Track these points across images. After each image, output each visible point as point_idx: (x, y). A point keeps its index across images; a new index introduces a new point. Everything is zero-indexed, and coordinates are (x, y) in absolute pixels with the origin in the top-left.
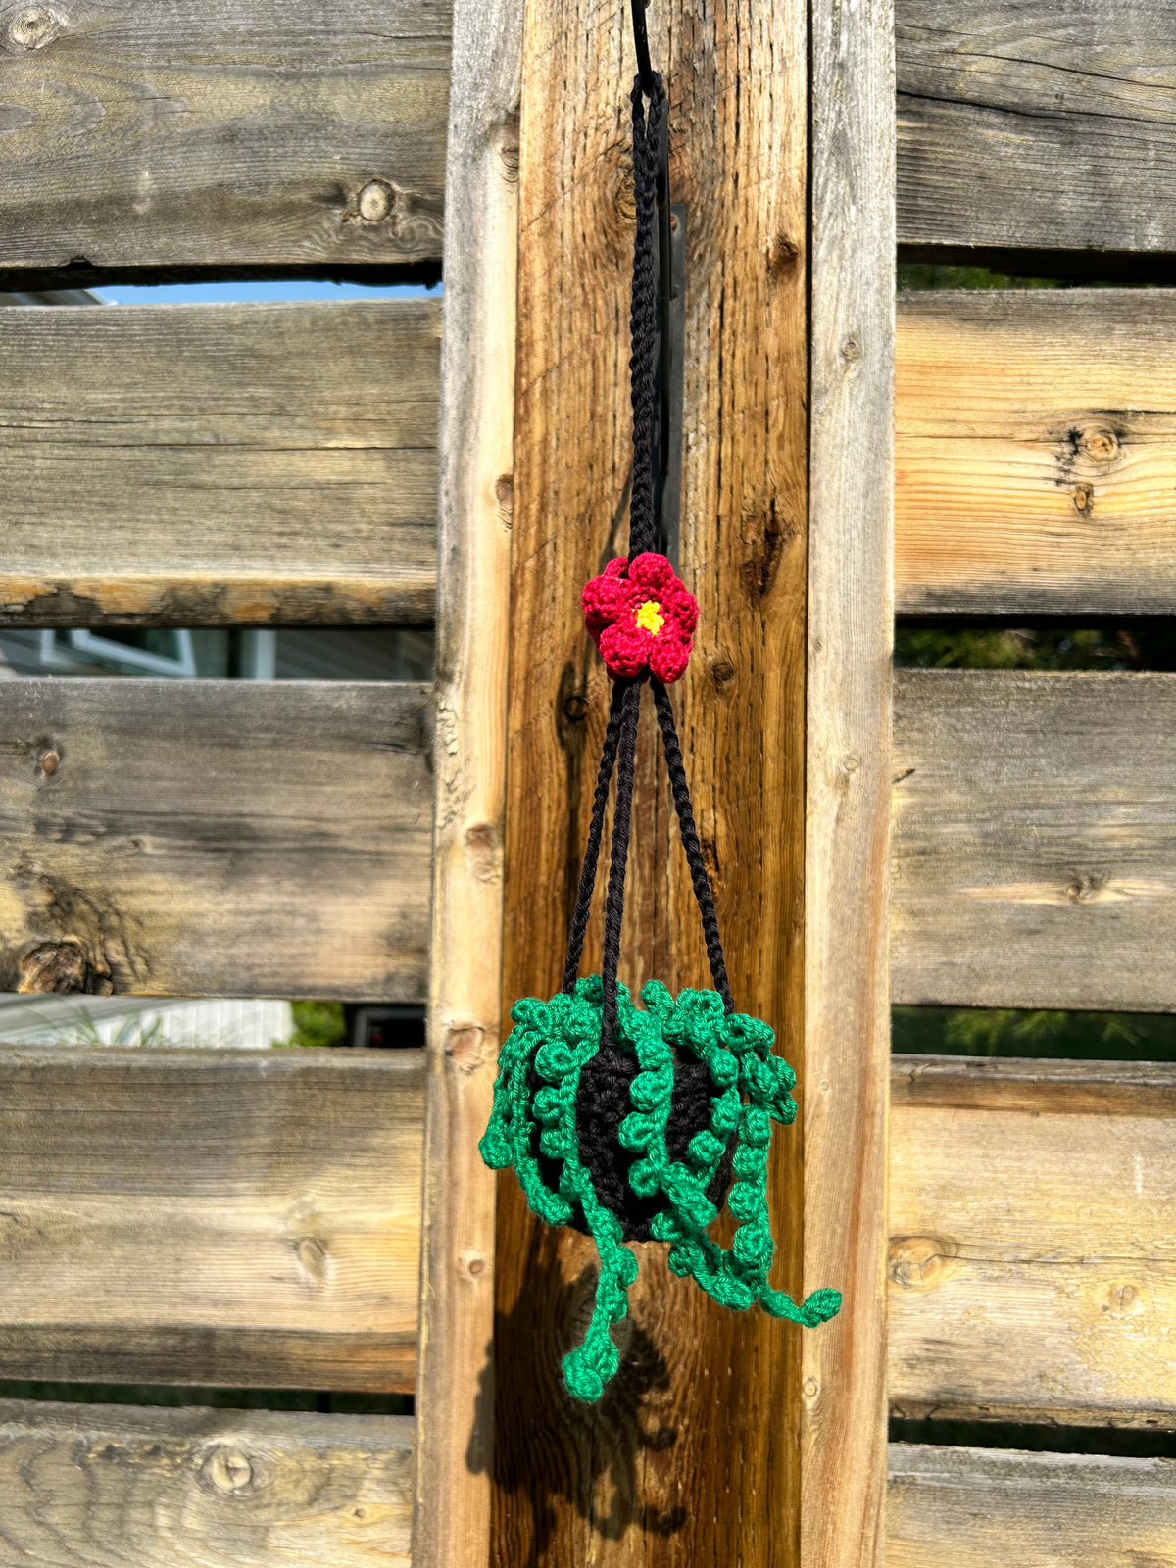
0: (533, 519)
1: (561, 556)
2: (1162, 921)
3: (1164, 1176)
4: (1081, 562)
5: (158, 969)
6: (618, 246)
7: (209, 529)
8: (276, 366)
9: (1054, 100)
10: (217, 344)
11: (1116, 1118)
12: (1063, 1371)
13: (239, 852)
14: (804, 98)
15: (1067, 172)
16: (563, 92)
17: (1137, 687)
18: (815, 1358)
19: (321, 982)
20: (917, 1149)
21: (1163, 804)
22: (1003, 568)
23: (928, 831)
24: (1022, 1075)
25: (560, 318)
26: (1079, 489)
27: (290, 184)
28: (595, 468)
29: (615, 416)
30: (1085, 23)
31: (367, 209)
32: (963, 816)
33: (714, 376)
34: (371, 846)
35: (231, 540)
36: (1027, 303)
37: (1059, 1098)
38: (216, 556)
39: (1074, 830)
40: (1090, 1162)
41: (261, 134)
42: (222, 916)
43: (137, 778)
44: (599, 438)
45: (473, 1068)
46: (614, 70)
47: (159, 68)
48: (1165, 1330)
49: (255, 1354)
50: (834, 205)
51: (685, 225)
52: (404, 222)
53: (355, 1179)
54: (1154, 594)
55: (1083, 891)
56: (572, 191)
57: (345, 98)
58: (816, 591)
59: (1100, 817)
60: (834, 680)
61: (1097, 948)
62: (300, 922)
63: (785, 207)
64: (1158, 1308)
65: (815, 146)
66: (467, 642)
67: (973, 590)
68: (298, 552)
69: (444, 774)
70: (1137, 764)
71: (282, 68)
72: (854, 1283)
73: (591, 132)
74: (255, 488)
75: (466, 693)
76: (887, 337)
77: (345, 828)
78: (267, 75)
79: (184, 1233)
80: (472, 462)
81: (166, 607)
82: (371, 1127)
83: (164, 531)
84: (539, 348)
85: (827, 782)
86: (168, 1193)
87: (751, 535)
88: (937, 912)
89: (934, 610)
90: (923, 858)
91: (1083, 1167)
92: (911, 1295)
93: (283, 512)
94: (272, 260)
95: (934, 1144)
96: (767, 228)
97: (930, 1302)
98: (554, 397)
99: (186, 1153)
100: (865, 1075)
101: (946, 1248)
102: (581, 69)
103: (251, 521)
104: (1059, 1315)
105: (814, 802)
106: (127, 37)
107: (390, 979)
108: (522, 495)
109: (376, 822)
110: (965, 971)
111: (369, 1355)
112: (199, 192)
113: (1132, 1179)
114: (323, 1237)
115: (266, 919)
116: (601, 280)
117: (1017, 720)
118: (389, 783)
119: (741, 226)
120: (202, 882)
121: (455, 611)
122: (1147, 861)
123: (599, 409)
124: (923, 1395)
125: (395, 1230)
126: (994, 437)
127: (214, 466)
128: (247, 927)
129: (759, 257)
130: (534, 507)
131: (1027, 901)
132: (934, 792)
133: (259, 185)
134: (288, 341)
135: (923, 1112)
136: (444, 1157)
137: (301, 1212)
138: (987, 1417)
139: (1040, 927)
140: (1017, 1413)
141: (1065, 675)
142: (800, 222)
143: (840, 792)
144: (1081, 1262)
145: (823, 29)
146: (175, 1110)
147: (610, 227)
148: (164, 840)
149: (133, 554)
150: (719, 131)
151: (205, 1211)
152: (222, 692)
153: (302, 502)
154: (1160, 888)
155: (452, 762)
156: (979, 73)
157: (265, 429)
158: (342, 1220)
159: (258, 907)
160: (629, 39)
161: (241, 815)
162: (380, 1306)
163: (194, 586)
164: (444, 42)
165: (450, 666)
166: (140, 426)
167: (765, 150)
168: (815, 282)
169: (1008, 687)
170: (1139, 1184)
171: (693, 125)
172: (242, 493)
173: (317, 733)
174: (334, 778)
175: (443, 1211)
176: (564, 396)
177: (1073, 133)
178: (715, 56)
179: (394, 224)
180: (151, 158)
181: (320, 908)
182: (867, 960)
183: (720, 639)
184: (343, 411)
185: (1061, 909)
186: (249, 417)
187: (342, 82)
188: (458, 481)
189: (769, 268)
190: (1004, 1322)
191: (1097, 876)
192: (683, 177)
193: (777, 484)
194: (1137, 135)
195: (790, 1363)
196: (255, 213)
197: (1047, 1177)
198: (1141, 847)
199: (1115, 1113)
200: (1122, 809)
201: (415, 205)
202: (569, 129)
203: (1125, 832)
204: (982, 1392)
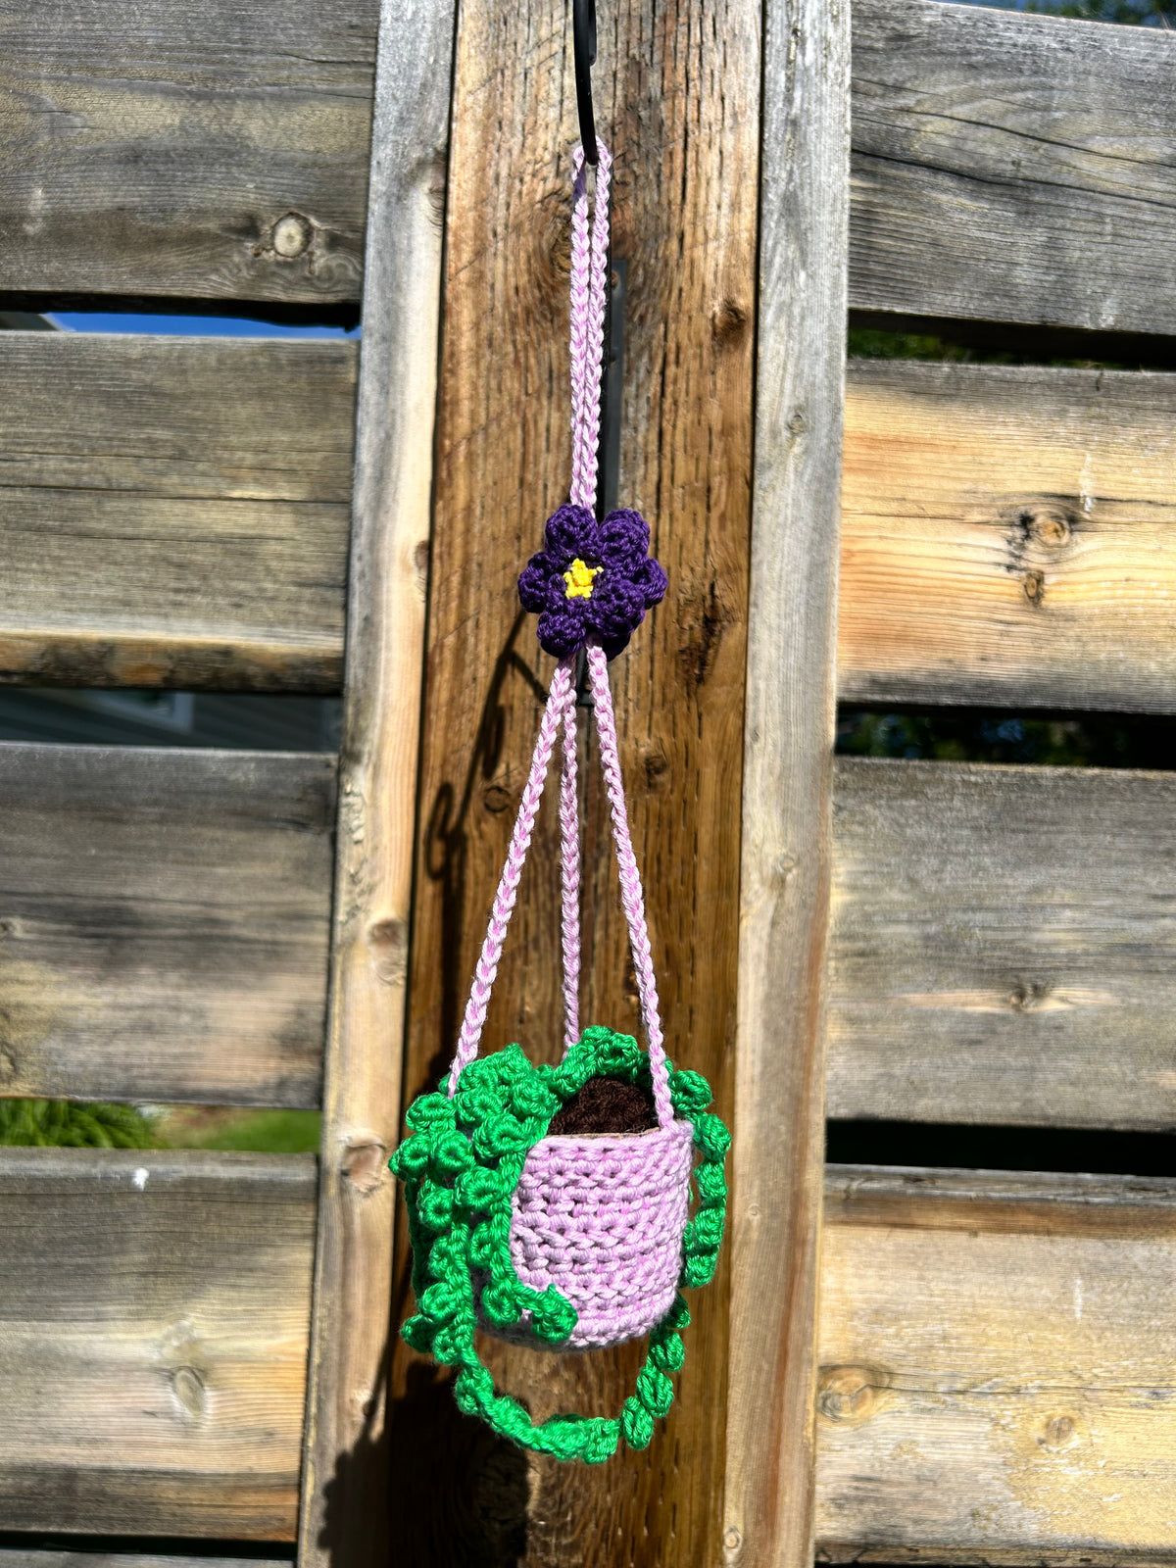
0: (454, 592)
1: (483, 634)
2: (1107, 1033)
3: (1104, 1301)
4: (1031, 652)
5: (26, 1069)
6: (553, 301)
7: (97, 582)
8: (177, 406)
9: (1011, 167)
10: (112, 379)
11: (1057, 1238)
12: (995, 1509)
13: (119, 938)
14: (755, 157)
15: (1022, 242)
16: (498, 134)
17: (1085, 784)
18: (737, 1507)
19: (206, 1085)
20: (851, 1271)
21: (1110, 909)
22: (950, 656)
23: (868, 931)
24: (960, 1192)
25: (488, 377)
26: (1030, 576)
27: (198, 211)
28: (523, 540)
29: (545, 487)
30: (1044, 87)
31: (281, 243)
32: (904, 916)
33: (653, 447)
34: (267, 935)
35: (121, 595)
36: (981, 380)
37: (999, 1216)
38: (104, 612)
39: (1018, 934)
40: (1028, 1285)
41: (167, 156)
42: (99, 1009)
43: (7, 854)
44: (528, 509)
45: (372, 1189)
46: (553, 113)
47: (57, 79)
48: (1101, 1463)
49: (121, 1498)
50: (783, 269)
51: (625, 283)
52: (322, 259)
53: (240, 1301)
54: (1103, 688)
55: (1027, 1000)
56: (505, 240)
57: (261, 122)
58: (755, 678)
59: (1046, 921)
60: (771, 773)
61: (1039, 1060)
62: (185, 1019)
63: (733, 270)
64: (1095, 1440)
65: (765, 206)
66: (378, 720)
67: (918, 678)
68: (195, 612)
69: (347, 866)
70: (1084, 866)
71: (194, 87)
72: (780, 1425)
73: (527, 178)
74: (149, 538)
75: (375, 777)
76: (836, 410)
77: (237, 915)
78: (176, 94)
79: (45, 1361)
80: (389, 526)
81: (46, 666)
82: (259, 1244)
83: (46, 583)
84: (465, 406)
85: (763, 882)
86: (26, 1316)
87: (689, 621)
88: (875, 1020)
89: (877, 697)
90: (861, 960)
91: (1021, 1292)
92: (839, 1429)
93: (180, 566)
94: (175, 292)
95: (868, 1266)
96: (714, 291)
97: (861, 1436)
98: (480, 461)
99: (49, 1273)
100: (797, 1200)
101: (879, 1378)
102: (517, 110)
103: (144, 575)
104: (993, 1449)
105: (749, 903)
106: (25, 44)
107: (282, 1084)
108: (442, 566)
109: (273, 909)
110: (903, 1084)
111: (251, 1498)
112: (97, 215)
113: (1072, 1303)
114: (202, 1366)
115: (149, 1015)
116: (534, 337)
117: (962, 815)
118: (288, 865)
119: (686, 287)
120: (77, 971)
121: (365, 686)
122: (1092, 968)
123: (529, 477)
124: (851, 1537)
125: (283, 1358)
126: (944, 518)
127: (104, 513)
128: (125, 1023)
129: (704, 322)
130: (455, 580)
131: (969, 1009)
132: (876, 890)
133: (163, 211)
134: (191, 379)
135: (856, 1231)
136: (337, 1288)
137: (179, 1339)
138: (916, 1559)
139: (981, 1037)
140: (948, 1554)
141: (1012, 769)
142: (748, 286)
143: (775, 894)
144: (1017, 1391)
145: (776, 83)
146: (40, 1225)
147: (545, 281)
148: (36, 924)
149: (11, 607)
150: (664, 186)
151: (69, 1338)
152: (108, 759)
153: (202, 556)
154: (1105, 997)
155: (357, 851)
156: (935, 135)
157: (162, 474)
158: (224, 1347)
159: (138, 1001)
160: (570, 81)
161: (123, 898)
162: (262, 1444)
163: (79, 644)
164: (369, 69)
165: (358, 746)
166: (23, 465)
167: (713, 209)
168: (761, 349)
169: (952, 781)
170: (1078, 1309)
171: (637, 178)
172: (136, 544)
173: (212, 806)
174: (228, 858)
175: (334, 1346)
176: (491, 461)
177: (1028, 202)
178: (662, 106)
179: (311, 262)
180: (45, 176)
181: (207, 1003)
182: (801, 1074)
183: (654, 730)
184: (250, 458)
185: (1003, 1019)
186: (146, 461)
187: (259, 106)
188: (374, 545)
189: (714, 334)
190: (937, 1457)
191: (1040, 983)
192: (624, 232)
193: (717, 566)
194: (1094, 208)
195: (711, 1522)
196: (159, 241)
197: (984, 1301)
198: (1086, 953)
199: (1056, 1233)
200: (1068, 913)
201: (334, 243)
202: (504, 173)
203: (1070, 936)
204: (912, 1532)
